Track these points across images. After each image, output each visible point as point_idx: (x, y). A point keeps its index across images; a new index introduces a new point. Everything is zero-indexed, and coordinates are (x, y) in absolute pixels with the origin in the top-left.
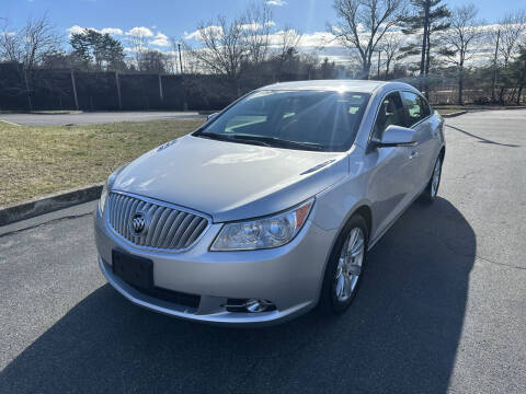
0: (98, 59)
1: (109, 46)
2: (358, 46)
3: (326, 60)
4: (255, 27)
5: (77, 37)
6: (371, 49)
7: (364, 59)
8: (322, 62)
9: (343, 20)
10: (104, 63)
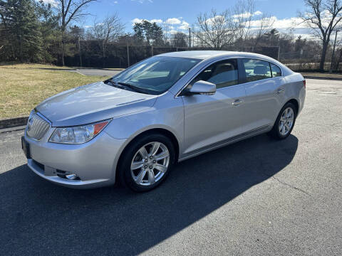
0: (148, 38)
1: (155, 30)
2: (320, 27)
3: (300, 37)
4: (246, 15)
5: (138, 25)
6: (331, 29)
7: (325, 36)
8: (297, 38)
9: (310, 8)
10: (151, 40)
